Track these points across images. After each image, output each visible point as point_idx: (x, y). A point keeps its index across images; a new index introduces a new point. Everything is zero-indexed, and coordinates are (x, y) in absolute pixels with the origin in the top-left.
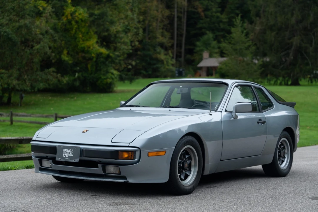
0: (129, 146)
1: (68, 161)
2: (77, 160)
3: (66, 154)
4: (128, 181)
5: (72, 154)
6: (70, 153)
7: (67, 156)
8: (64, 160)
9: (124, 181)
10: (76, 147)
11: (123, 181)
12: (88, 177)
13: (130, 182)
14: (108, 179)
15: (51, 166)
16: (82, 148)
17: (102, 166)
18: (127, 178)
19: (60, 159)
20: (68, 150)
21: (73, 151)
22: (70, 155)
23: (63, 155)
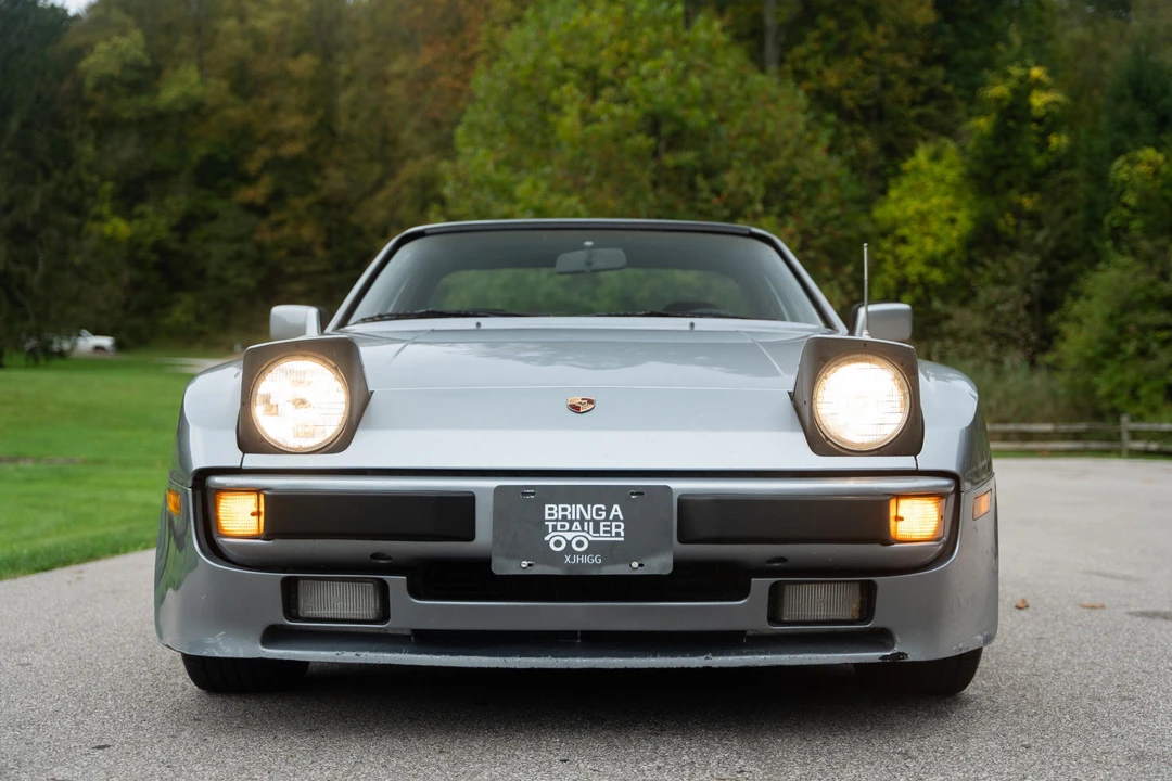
0: (921, 467)
1: (595, 572)
2: (660, 564)
3: (569, 536)
4: (899, 654)
5: (615, 532)
6: (596, 523)
8: (556, 571)
9: (884, 657)
10: (640, 492)
11: (872, 656)
12: (683, 656)
13: (911, 658)
14: (789, 653)
15: (384, 616)
16: (678, 490)
17: (775, 583)
18: (898, 639)
19: (525, 563)
20: (580, 507)
21: (619, 513)
22: (603, 537)
23: (551, 538)
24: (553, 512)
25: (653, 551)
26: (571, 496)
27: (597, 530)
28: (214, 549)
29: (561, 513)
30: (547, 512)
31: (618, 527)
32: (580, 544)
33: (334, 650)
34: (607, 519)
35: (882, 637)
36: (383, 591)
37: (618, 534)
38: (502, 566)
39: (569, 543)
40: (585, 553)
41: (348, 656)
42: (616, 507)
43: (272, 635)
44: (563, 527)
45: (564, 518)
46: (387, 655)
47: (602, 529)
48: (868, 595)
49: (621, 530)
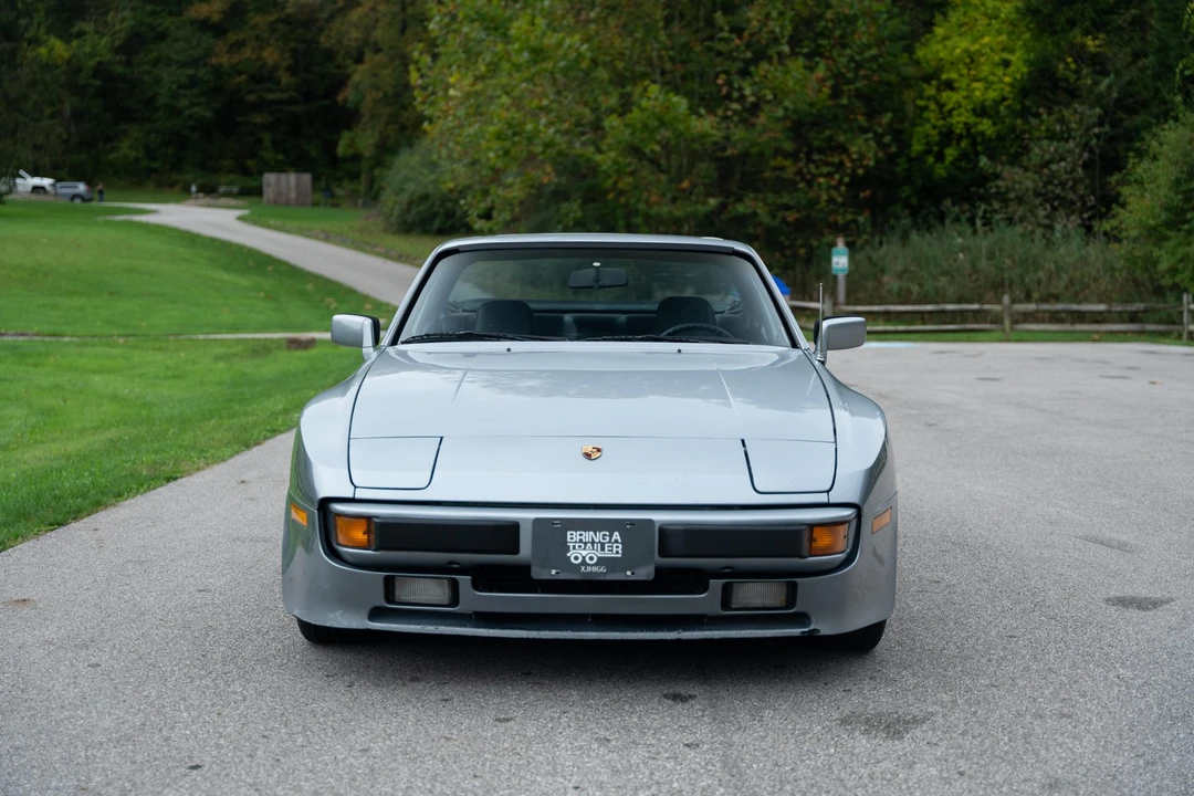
0: (831, 501)
1: (602, 578)
2: (645, 573)
3: (584, 553)
4: (814, 630)
5: (615, 550)
6: (603, 545)
8: (575, 577)
9: (803, 633)
10: (632, 522)
11: (796, 631)
12: (663, 631)
13: (822, 633)
14: (736, 629)
15: (455, 601)
16: (658, 521)
17: (726, 583)
18: (813, 619)
19: (554, 572)
20: (592, 533)
21: (619, 538)
22: (607, 554)
23: (571, 554)
24: (573, 536)
25: (641, 564)
26: (586, 526)
27: (603, 549)
28: (333, 553)
29: (578, 537)
30: (569, 536)
32: (591, 559)
33: (419, 624)
34: (610, 542)
35: (802, 619)
36: (454, 586)
37: (617, 552)
38: (538, 573)
39: (584, 558)
40: (595, 565)
41: (430, 629)
42: (616, 533)
43: (375, 614)
44: (580, 547)
45: (581, 541)
46: (457, 629)
47: (606, 548)
48: (792, 591)
49: (620, 550)
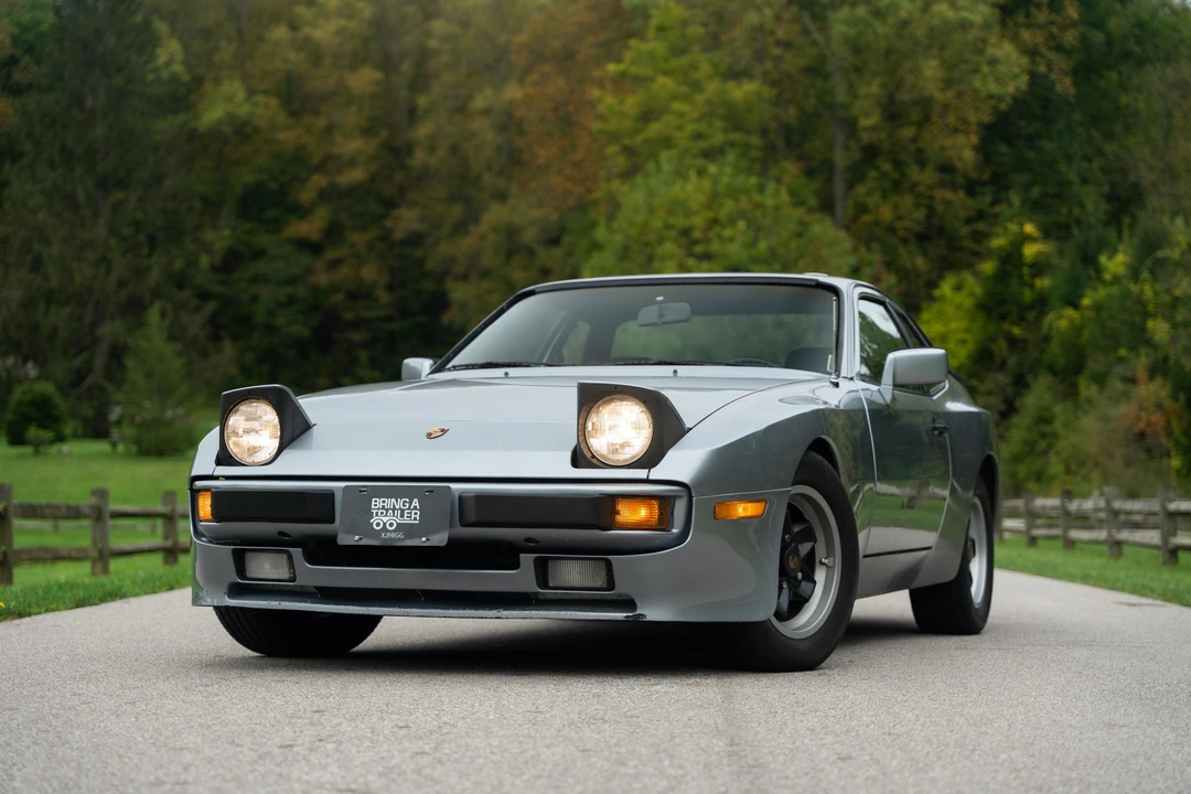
1: (398, 544)
2: (439, 539)
3: (385, 519)
4: (639, 615)
5: (414, 518)
6: (403, 511)
7: (391, 525)
8: (376, 543)
9: (627, 617)
10: (431, 490)
15: (293, 576)
16: (459, 489)
19: (357, 538)
20: (393, 500)
21: (417, 505)
22: (405, 521)
23: (374, 521)
24: (377, 503)
25: (436, 531)
26: (388, 493)
27: (402, 516)
29: (381, 504)
30: (373, 503)
31: (416, 514)
34: (409, 509)
36: (290, 559)
37: (415, 519)
38: (343, 539)
39: (385, 524)
40: (394, 531)
42: (416, 500)
44: (382, 513)
45: (383, 507)
47: (406, 515)
49: (417, 516)
